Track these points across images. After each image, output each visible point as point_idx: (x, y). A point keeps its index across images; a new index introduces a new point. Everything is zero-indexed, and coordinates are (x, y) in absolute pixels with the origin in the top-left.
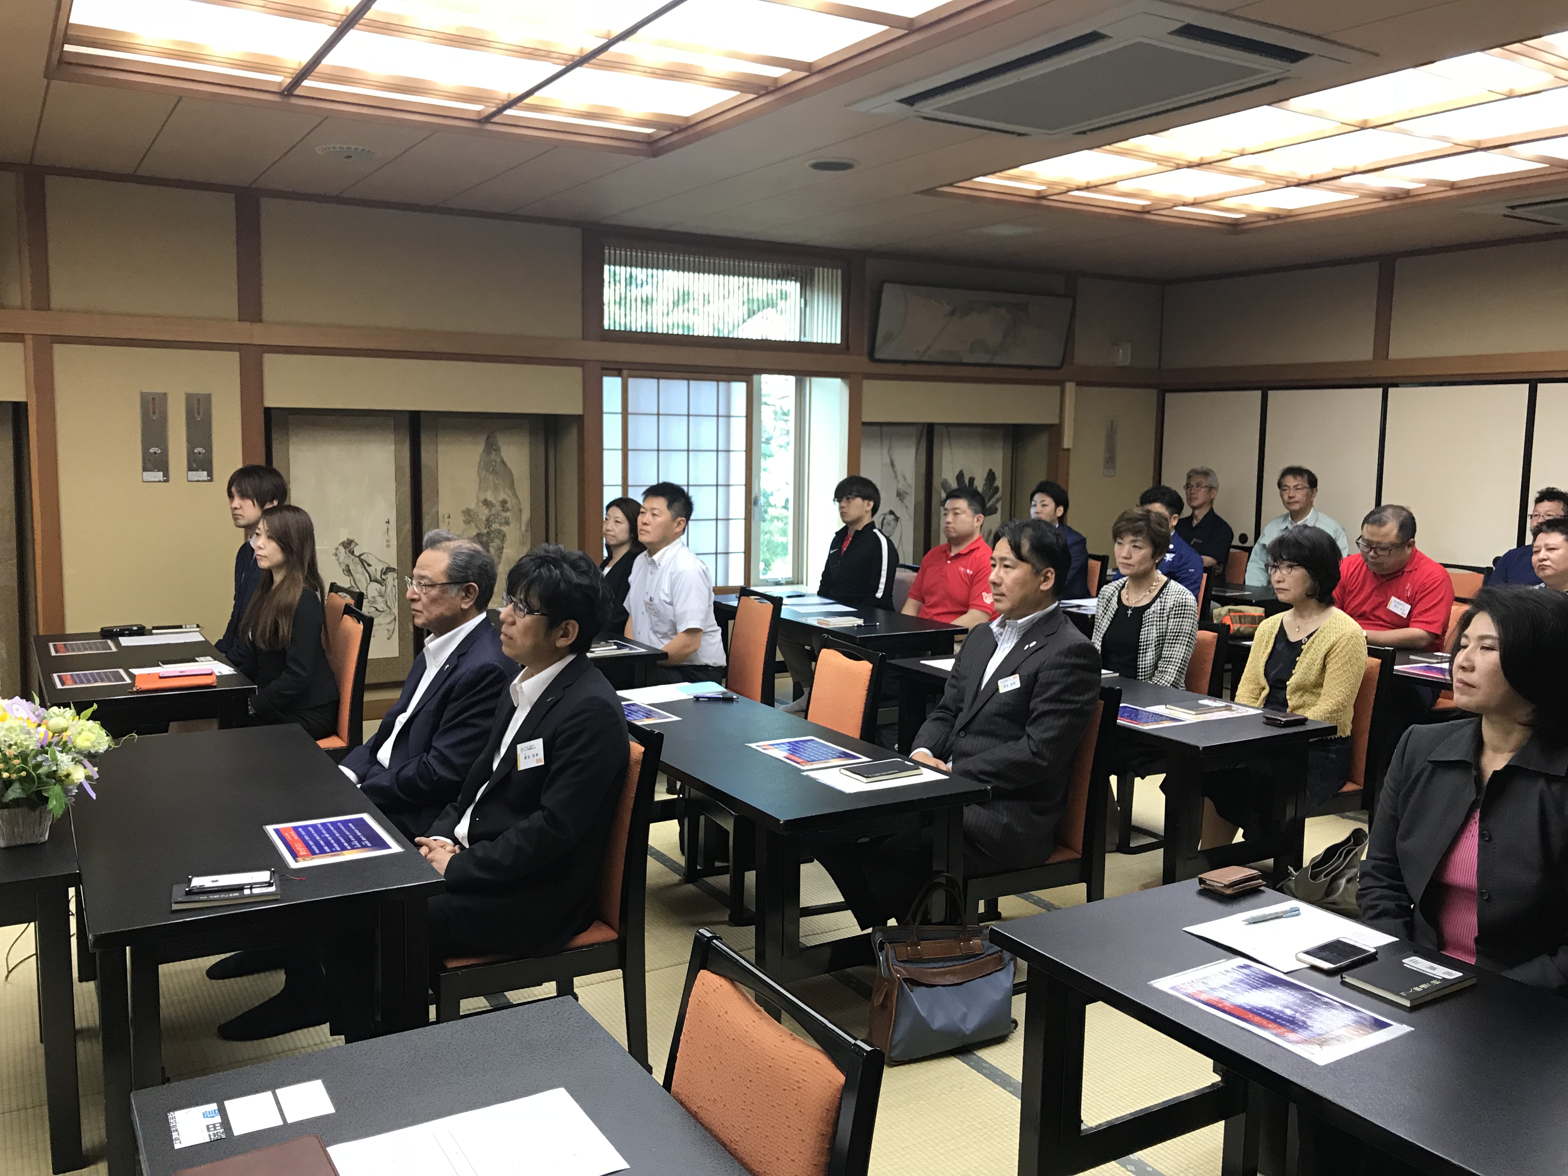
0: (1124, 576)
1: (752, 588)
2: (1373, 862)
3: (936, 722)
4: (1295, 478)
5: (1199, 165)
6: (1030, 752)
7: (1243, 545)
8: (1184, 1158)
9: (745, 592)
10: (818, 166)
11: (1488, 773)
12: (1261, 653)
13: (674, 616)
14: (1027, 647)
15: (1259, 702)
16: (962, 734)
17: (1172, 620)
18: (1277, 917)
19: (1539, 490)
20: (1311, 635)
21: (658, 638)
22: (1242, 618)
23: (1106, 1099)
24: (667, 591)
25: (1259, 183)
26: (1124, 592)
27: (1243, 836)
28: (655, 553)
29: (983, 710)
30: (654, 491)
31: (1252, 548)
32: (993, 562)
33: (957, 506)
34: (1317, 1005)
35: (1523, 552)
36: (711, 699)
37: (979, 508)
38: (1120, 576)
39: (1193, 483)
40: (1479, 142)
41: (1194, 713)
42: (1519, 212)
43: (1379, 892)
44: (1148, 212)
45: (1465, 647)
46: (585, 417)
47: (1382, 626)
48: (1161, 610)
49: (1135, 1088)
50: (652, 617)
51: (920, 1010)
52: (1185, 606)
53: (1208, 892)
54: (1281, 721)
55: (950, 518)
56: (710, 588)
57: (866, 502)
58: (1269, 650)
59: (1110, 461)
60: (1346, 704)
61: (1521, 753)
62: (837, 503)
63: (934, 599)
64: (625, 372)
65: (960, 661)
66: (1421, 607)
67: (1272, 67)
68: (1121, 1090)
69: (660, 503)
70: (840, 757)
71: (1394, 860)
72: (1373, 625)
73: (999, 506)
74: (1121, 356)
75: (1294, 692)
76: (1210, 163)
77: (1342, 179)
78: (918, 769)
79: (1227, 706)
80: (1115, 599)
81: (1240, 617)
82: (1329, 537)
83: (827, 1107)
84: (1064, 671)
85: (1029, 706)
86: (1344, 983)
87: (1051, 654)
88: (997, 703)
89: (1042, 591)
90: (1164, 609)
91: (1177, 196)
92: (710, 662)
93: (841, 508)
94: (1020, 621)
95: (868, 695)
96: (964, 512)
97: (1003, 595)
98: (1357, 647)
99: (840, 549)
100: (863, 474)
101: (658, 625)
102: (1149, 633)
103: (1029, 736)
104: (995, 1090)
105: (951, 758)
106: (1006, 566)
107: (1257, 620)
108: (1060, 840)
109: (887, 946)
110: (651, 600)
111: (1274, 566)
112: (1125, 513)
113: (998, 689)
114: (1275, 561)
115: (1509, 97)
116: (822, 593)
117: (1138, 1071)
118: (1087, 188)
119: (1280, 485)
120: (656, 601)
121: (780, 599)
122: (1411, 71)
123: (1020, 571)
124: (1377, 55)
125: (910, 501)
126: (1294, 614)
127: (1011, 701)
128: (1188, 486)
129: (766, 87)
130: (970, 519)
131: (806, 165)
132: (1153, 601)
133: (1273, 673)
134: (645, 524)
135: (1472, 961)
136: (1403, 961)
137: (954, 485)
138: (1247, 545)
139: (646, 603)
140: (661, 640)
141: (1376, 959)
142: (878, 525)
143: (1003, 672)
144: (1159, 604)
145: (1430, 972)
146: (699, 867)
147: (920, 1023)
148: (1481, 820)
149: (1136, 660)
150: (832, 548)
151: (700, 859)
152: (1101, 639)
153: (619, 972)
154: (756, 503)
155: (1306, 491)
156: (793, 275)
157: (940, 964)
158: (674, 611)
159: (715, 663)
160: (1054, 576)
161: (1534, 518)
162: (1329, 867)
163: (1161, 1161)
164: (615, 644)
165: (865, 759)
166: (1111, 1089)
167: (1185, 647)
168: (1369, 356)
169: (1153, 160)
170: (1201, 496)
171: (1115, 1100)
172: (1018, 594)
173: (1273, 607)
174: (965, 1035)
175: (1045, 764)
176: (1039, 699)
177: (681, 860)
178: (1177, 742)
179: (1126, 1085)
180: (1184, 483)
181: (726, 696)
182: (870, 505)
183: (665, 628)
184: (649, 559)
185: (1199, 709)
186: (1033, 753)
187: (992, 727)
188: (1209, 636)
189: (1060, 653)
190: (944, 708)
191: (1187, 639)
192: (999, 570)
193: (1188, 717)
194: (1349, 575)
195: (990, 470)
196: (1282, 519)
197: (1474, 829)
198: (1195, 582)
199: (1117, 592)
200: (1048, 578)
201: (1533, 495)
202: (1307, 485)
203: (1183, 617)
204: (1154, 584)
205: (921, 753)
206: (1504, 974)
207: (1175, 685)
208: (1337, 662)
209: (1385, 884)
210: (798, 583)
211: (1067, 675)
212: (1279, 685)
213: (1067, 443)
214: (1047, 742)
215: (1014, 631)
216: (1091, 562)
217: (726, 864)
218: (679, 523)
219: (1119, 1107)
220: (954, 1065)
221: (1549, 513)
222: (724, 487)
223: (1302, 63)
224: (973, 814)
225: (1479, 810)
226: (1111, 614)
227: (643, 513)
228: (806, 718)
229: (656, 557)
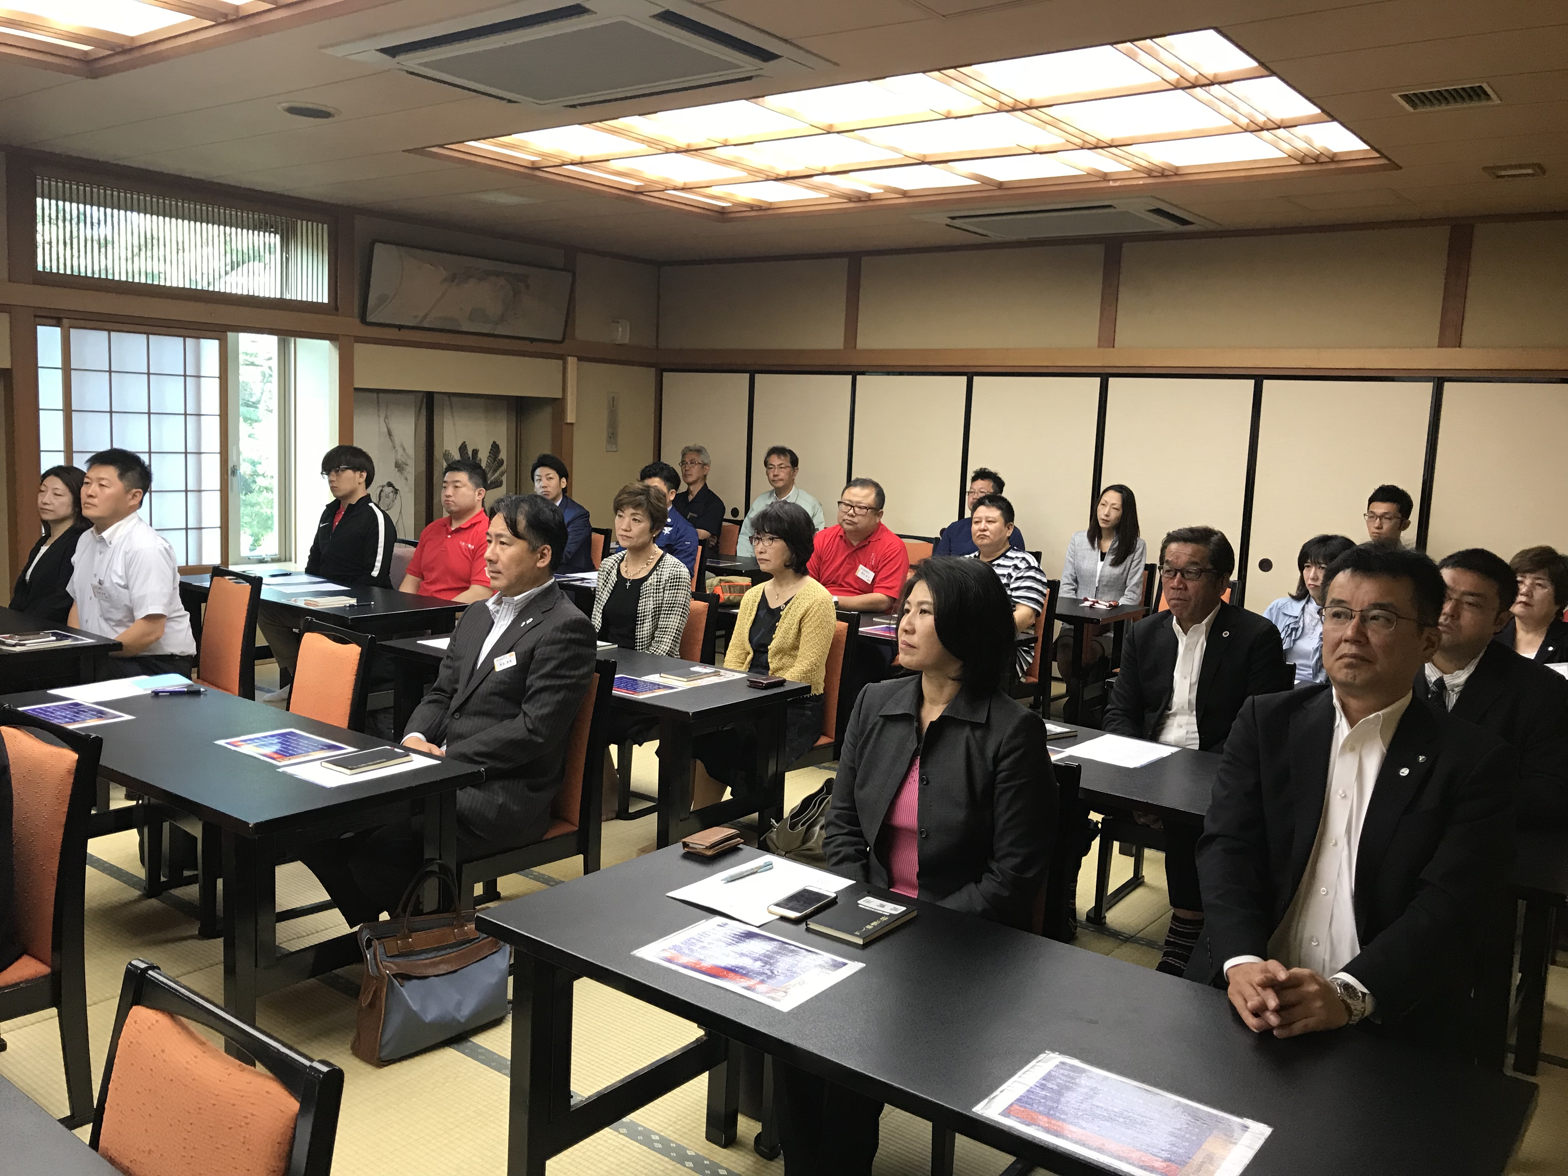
0: (624, 549)
1: (232, 568)
2: (836, 812)
3: (430, 704)
4: (779, 458)
5: (686, 151)
6: (525, 729)
7: (735, 519)
8: (673, 1112)
9: (218, 572)
10: (293, 110)
11: (926, 724)
12: (746, 620)
13: (131, 601)
14: (524, 623)
15: (745, 666)
16: (457, 716)
17: (668, 592)
18: (753, 872)
19: (975, 469)
20: (788, 602)
21: (112, 627)
22: (732, 588)
23: (601, 1067)
24: (120, 572)
25: (743, 174)
26: (623, 565)
27: (731, 794)
28: (104, 530)
29: (478, 690)
30: (100, 459)
31: (743, 521)
32: (488, 538)
33: (457, 479)
34: (784, 954)
35: (963, 526)
36: (173, 694)
37: (480, 481)
38: (621, 549)
39: (687, 460)
40: (925, 156)
41: (686, 680)
42: (958, 223)
43: (840, 840)
44: (641, 193)
45: (908, 611)
46: (13, 370)
47: (850, 591)
48: (657, 582)
49: (628, 1051)
50: (102, 601)
51: (411, 1004)
52: (680, 578)
53: (691, 856)
54: (763, 683)
55: (450, 491)
56: (174, 569)
57: (358, 474)
58: (752, 617)
59: (612, 437)
60: (818, 664)
61: (952, 705)
62: (326, 476)
63: (433, 576)
64: (66, 322)
65: (455, 641)
66: (883, 574)
67: (747, 64)
68: (616, 1056)
69: (109, 473)
70: (322, 749)
71: (853, 808)
72: (845, 591)
73: (504, 478)
74: (620, 333)
75: (775, 654)
76: (696, 150)
77: (815, 178)
78: (408, 755)
79: (716, 672)
80: (615, 571)
81: (729, 586)
82: (806, 514)
83: (279, 1140)
84: (560, 646)
85: (525, 683)
86: (808, 930)
87: (547, 630)
88: (493, 682)
89: (539, 568)
90: (660, 582)
91: (667, 179)
92: (176, 651)
93: (330, 482)
94: (516, 598)
95: (357, 680)
96: (465, 485)
97: (499, 572)
98: (827, 612)
99: (332, 522)
100: (356, 444)
101: (110, 612)
102: (646, 605)
103: (525, 713)
104: (491, 1075)
105: (445, 741)
106: (502, 543)
107: (743, 589)
108: (557, 814)
109: (375, 943)
110: (100, 583)
111: (757, 538)
112: (626, 486)
113: (494, 668)
114: (758, 533)
115: (947, 118)
116: (309, 571)
117: (632, 1034)
118: (581, 163)
119: (766, 464)
120: (107, 584)
121: (260, 580)
122: (866, 83)
123: (517, 548)
124: (837, 64)
125: (410, 472)
126: (774, 584)
127: (507, 679)
128: (683, 463)
129: (226, 15)
130: (471, 493)
131: (279, 107)
132: (650, 574)
133: (756, 638)
134: (91, 496)
135: (914, 894)
136: (859, 902)
137: (457, 457)
138: (739, 518)
139: (94, 587)
140: (116, 628)
141: (836, 903)
142: (374, 498)
143: (498, 650)
144: (656, 576)
145: (880, 910)
146: (163, 879)
147: (413, 1019)
148: (921, 766)
149: (633, 631)
150: (322, 521)
151: (164, 870)
152: (601, 611)
153: (54, 1011)
154: (234, 472)
155: (788, 469)
156: (272, 227)
157: (432, 955)
158: (130, 595)
159: (182, 652)
160: (550, 552)
161: (971, 494)
162: (804, 817)
163: (652, 1119)
164: (54, 634)
165: (351, 749)
166: (606, 1056)
167: (679, 617)
168: (841, 346)
169: (643, 141)
170: (695, 472)
171: (609, 1066)
172: (514, 571)
173: (758, 577)
174: (459, 1022)
175: (541, 740)
176: (535, 676)
177: (141, 873)
178: (670, 709)
179: (620, 1050)
180: (680, 461)
181: (192, 689)
182: (362, 476)
183: (118, 615)
184: (97, 536)
185: (690, 676)
186: (529, 730)
187: (487, 707)
188: (701, 606)
189: (557, 629)
190: (439, 689)
191: (681, 610)
192: (495, 547)
193: (680, 684)
194: (825, 546)
195: (494, 442)
196: (768, 494)
197: (915, 775)
198: (691, 554)
199: (616, 565)
200: (545, 554)
201: (970, 475)
202: (789, 465)
203: (678, 589)
204: (651, 557)
205: (414, 738)
206: (939, 903)
207: (670, 654)
208: (810, 626)
209: (845, 831)
210: (285, 561)
211: (565, 649)
212: (762, 649)
213: (570, 418)
214: (542, 719)
215: (511, 608)
216: (595, 536)
217: (195, 872)
218: (134, 495)
219: (614, 1073)
220: (449, 1055)
221: (982, 490)
222: (195, 455)
223: (772, 63)
224: (467, 797)
225: (919, 757)
226: (610, 586)
227: (87, 483)
228: (288, 709)
229: (105, 534)
